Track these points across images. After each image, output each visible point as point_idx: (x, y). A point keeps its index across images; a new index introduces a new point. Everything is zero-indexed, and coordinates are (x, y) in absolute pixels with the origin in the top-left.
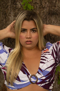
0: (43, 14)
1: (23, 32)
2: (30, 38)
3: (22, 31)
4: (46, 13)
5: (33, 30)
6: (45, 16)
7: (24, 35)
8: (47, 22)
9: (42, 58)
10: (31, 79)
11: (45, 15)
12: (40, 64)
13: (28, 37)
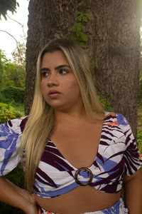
2: (54, 85)
9: (103, 134)
10: (79, 176)
12: (100, 146)
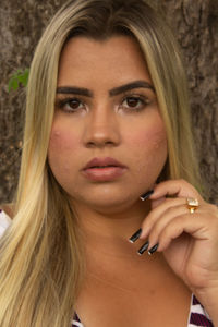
0: (179, 17)
1: (68, 107)
2: (109, 143)
3: (60, 105)
4: (196, 16)
5: (130, 97)
6: (190, 31)
7: (72, 127)
8: (201, 64)
11: (191, 27)
13: (100, 135)
